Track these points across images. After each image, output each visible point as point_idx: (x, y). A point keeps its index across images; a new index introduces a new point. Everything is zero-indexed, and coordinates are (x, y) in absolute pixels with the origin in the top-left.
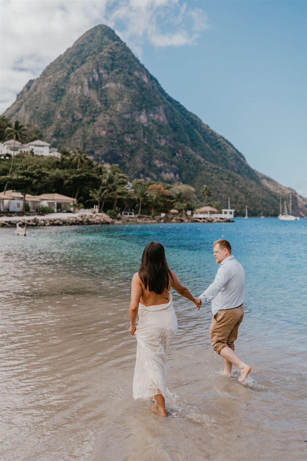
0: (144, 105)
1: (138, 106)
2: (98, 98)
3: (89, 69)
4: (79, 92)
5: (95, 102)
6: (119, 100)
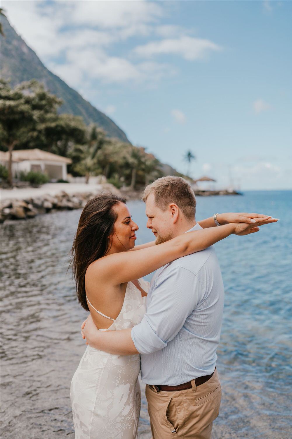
0: (25, 76)
1: (18, 77)
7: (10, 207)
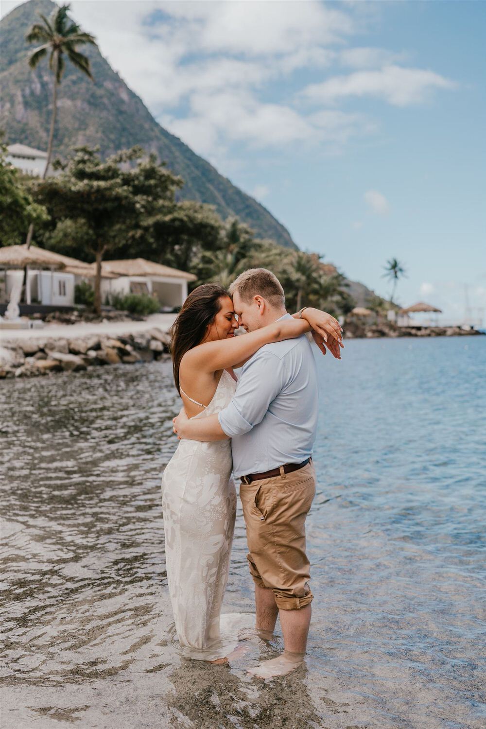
0: (124, 140)
1: (113, 141)
2: (42, 126)
3: (23, 73)
4: (7, 113)
5: (37, 132)
6: (79, 129)
7: (97, 347)
